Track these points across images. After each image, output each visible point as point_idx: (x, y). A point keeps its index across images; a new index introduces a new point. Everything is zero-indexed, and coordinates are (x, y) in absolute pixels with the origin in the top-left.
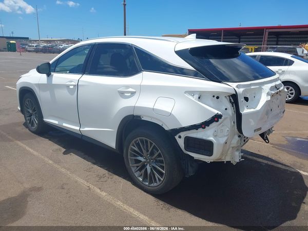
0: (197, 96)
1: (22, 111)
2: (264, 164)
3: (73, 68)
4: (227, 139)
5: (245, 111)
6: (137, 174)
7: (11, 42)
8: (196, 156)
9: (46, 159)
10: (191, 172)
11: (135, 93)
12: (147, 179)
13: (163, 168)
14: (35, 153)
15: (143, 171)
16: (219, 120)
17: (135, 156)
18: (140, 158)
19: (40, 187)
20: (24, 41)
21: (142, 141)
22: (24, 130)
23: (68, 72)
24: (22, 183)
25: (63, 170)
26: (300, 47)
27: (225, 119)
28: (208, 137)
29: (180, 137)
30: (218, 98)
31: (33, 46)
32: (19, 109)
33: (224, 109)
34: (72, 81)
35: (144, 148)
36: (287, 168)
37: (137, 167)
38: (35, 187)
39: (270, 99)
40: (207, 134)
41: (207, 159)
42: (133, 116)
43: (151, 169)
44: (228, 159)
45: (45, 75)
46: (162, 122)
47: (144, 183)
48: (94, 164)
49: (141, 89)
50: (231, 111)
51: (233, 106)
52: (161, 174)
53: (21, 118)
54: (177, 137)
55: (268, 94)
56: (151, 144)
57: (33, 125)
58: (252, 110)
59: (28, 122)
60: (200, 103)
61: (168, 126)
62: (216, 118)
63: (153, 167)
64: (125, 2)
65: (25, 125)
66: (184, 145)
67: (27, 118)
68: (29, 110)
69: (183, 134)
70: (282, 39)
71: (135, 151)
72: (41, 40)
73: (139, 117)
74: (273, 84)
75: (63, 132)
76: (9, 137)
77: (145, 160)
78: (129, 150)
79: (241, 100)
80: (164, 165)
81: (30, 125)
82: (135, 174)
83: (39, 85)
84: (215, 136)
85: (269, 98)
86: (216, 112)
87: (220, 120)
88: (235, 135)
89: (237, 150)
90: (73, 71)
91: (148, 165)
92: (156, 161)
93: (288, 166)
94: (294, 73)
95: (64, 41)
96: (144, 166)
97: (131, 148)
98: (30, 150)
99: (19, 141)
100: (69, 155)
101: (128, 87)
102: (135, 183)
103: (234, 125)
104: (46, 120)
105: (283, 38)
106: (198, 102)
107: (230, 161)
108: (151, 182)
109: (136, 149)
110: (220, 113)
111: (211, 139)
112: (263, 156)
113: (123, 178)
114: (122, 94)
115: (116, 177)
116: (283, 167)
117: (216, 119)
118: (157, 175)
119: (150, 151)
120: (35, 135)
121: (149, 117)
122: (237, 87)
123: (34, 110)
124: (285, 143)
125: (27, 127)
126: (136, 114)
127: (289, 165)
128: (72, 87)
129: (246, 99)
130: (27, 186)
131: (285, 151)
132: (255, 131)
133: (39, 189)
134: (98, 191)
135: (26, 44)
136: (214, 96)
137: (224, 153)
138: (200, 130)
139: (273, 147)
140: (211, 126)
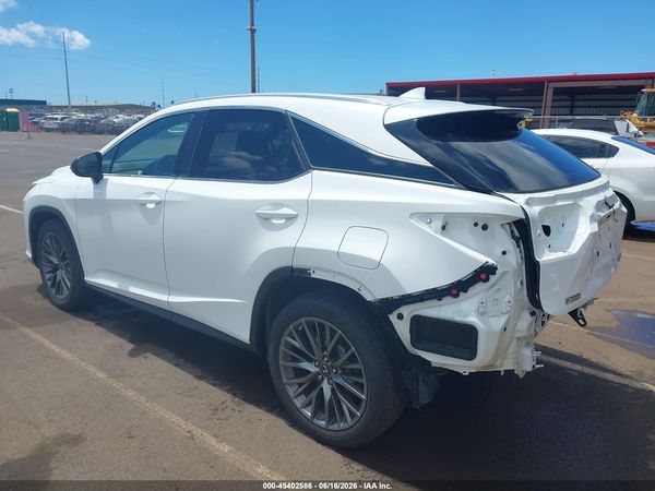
0: (438, 224)
1: (36, 260)
2: (576, 374)
3: (152, 164)
4: (508, 320)
5: (545, 257)
6: (298, 402)
7: (8, 110)
8: (436, 359)
9: (91, 368)
10: (424, 396)
11: (295, 217)
12: (323, 412)
13: (360, 386)
14: (66, 355)
15: (314, 394)
16: (491, 277)
17: (295, 360)
18: (306, 365)
19: (80, 436)
20: (35, 110)
21: (312, 326)
22: (40, 302)
23: (140, 172)
24: (36, 427)
25: (131, 393)
26: (622, 119)
27: (504, 274)
28: (466, 316)
29: (400, 317)
30: (485, 227)
31: (57, 119)
32: (30, 255)
33: (500, 254)
34: (151, 193)
35: (315, 341)
36: (626, 382)
37: (300, 385)
38: (68, 435)
39: (597, 229)
40: (462, 310)
41: (462, 366)
42: (291, 269)
43: (333, 390)
44: (508, 365)
45: (88, 181)
46: (359, 283)
47: (315, 421)
48: (200, 378)
49: (309, 208)
50: (514, 258)
51: (519, 246)
52: (356, 401)
53: (33, 275)
54: (393, 317)
55: (592, 218)
56: (333, 333)
57: (59, 291)
58: (560, 254)
59: (49, 283)
60: (445, 240)
61: (373, 292)
62: (484, 273)
63: (337, 384)
64: (253, 25)
65: (42, 290)
66: (409, 335)
67: (48, 276)
68: (52, 258)
69: (408, 311)
70: (581, 103)
71: (294, 348)
72: (73, 107)
73: (304, 271)
74: (600, 197)
75: (128, 306)
76: (6, 319)
77: (317, 370)
78: (282, 348)
79: (536, 232)
80: (364, 381)
81: (53, 291)
82: (295, 401)
83: (75, 203)
84: (481, 314)
85: (595, 227)
86: (483, 259)
87: (493, 279)
88: (523, 310)
89: (528, 344)
90: (149, 171)
91: (326, 380)
92: (345, 373)
93: (627, 377)
94: (620, 173)
95: (122, 108)
96: (315, 383)
97: (287, 342)
98: (54, 347)
99: (29, 327)
100: (141, 358)
101: (279, 204)
102: (295, 421)
103: (522, 289)
104: (91, 279)
105: (584, 100)
106: (440, 237)
107: (513, 370)
108: (332, 419)
109: (297, 344)
110: (491, 261)
111: (473, 319)
112: (571, 354)
113: (268, 411)
114: (266, 219)
115: (250, 409)
116: (617, 379)
117: (483, 276)
118: (346, 405)
119: (330, 348)
120: (65, 314)
121: (326, 270)
122: (528, 202)
123: (63, 258)
124: (615, 324)
125: (47, 296)
126: (298, 263)
127: (629, 373)
128: (150, 206)
129: (547, 230)
130: (49, 432)
131: (617, 342)
132: (567, 301)
133: (77, 440)
134: (213, 441)
135: (42, 115)
136: (476, 224)
137: (500, 352)
138: (448, 299)
139: (588, 333)
140: (472, 291)
